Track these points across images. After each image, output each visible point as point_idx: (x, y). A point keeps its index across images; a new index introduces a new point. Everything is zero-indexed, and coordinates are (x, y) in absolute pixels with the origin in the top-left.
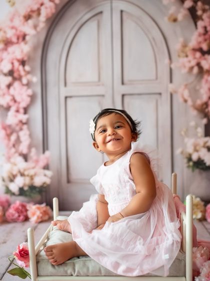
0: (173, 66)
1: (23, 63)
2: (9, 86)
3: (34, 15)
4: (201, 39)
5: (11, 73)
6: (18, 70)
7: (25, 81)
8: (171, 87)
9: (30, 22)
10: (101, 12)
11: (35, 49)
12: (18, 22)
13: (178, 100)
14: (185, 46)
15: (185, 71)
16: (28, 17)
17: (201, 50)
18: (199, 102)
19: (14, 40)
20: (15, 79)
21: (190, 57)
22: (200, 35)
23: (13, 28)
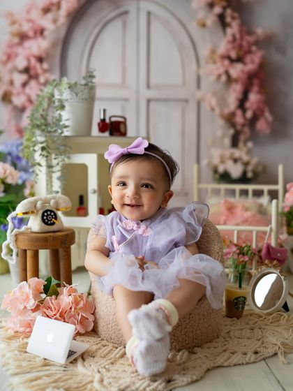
0: (201, 72)
1: (40, 60)
2: (24, 85)
3: (54, 8)
4: (230, 46)
5: (27, 70)
6: (35, 68)
7: (42, 79)
8: (199, 94)
9: (50, 16)
10: (126, 13)
11: (54, 45)
12: (35, 15)
13: (205, 108)
14: (213, 52)
15: (213, 78)
16: (46, 10)
17: (229, 58)
18: (227, 111)
19: (31, 34)
20: (31, 77)
21: (219, 64)
22: (229, 42)
23: (30, 21)
